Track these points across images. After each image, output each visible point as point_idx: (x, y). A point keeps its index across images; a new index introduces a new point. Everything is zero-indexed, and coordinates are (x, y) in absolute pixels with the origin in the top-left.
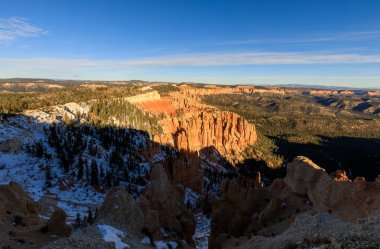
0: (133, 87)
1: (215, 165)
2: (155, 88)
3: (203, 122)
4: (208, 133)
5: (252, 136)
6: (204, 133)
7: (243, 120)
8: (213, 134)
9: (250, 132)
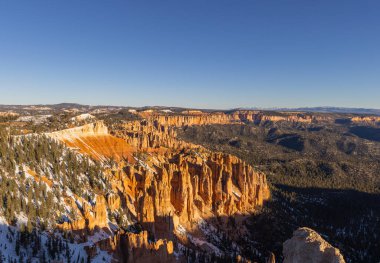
0: (61, 116)
1: (201, 243)
2: (99, 117)
3: (180, 172)
4: (188, 189)
5: (261, 192)
6: (181, 190)
7: (246, 167)
8: (197, 191)
9: (258, 187)
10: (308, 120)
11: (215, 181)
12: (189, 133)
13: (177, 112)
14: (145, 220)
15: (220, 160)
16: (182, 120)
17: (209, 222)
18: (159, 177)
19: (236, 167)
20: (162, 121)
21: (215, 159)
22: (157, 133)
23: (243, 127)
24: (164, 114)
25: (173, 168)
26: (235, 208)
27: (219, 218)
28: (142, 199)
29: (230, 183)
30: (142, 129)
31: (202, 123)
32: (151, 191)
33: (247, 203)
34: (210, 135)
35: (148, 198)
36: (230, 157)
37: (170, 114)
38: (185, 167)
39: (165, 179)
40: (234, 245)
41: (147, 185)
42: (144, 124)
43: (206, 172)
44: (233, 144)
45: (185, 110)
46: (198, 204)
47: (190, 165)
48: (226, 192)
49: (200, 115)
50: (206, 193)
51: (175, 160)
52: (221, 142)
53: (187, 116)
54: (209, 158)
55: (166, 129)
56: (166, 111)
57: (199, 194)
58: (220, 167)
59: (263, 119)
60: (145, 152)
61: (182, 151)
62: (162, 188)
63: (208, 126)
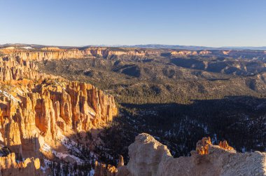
3: (42, 100)
4: (51, 113)
5: (110, 110)
6: (45, 114)
7: (99, 92)
8: (59, 114)
9: (109, 107)
10: (143, 54)
11: (74, 104)
12: (50, 67)
13: (38, 49)
14: (12, 144)
15: (77, 88)
16: (42, 55)
17: (70, 138)
18: (23, 105)
19: (90, 92)
20: (23, 57)
21: (73, 87)
22: (19, 67)
23: (94, 60)
24: (25, 51)
25: (36, 96)
26: (91, 124)
27: (79, 134)
28: (8, 126)
29: (86, 105)
30: (4, 64)
31: (60, 57)
32: (17, 118)
33: (100, 120)
34: (68, 67)
35: (14, 124)
36: (86, 84)
37: (31, 51)
38: (47, 95)
39: (29, 106)
40: (92, 154)
41: (13, 113)
42: (7, 59)
43: (65, 98)
44: (87, 74)
45: (44, 47)
46: (60, 125)
47: (52, 93)
48: (83, 113)
49: (58, 51)
50: (67, 115)
51: (38, 90)
52: (77, 73)
53: (46, 52)
54: (68, 86)
55: (28, 63)
56: (27, 48)
57: (60, 116)
58: (77, 93)
59: (110, 54)
60: (8, 84)
61: (44, 82)
62: (26, 114)
63: (65, 60)
